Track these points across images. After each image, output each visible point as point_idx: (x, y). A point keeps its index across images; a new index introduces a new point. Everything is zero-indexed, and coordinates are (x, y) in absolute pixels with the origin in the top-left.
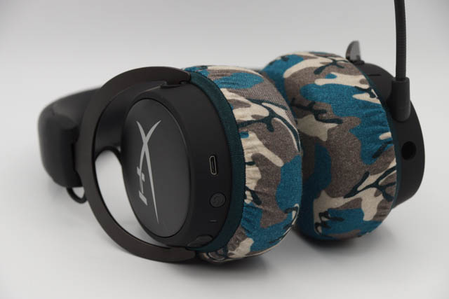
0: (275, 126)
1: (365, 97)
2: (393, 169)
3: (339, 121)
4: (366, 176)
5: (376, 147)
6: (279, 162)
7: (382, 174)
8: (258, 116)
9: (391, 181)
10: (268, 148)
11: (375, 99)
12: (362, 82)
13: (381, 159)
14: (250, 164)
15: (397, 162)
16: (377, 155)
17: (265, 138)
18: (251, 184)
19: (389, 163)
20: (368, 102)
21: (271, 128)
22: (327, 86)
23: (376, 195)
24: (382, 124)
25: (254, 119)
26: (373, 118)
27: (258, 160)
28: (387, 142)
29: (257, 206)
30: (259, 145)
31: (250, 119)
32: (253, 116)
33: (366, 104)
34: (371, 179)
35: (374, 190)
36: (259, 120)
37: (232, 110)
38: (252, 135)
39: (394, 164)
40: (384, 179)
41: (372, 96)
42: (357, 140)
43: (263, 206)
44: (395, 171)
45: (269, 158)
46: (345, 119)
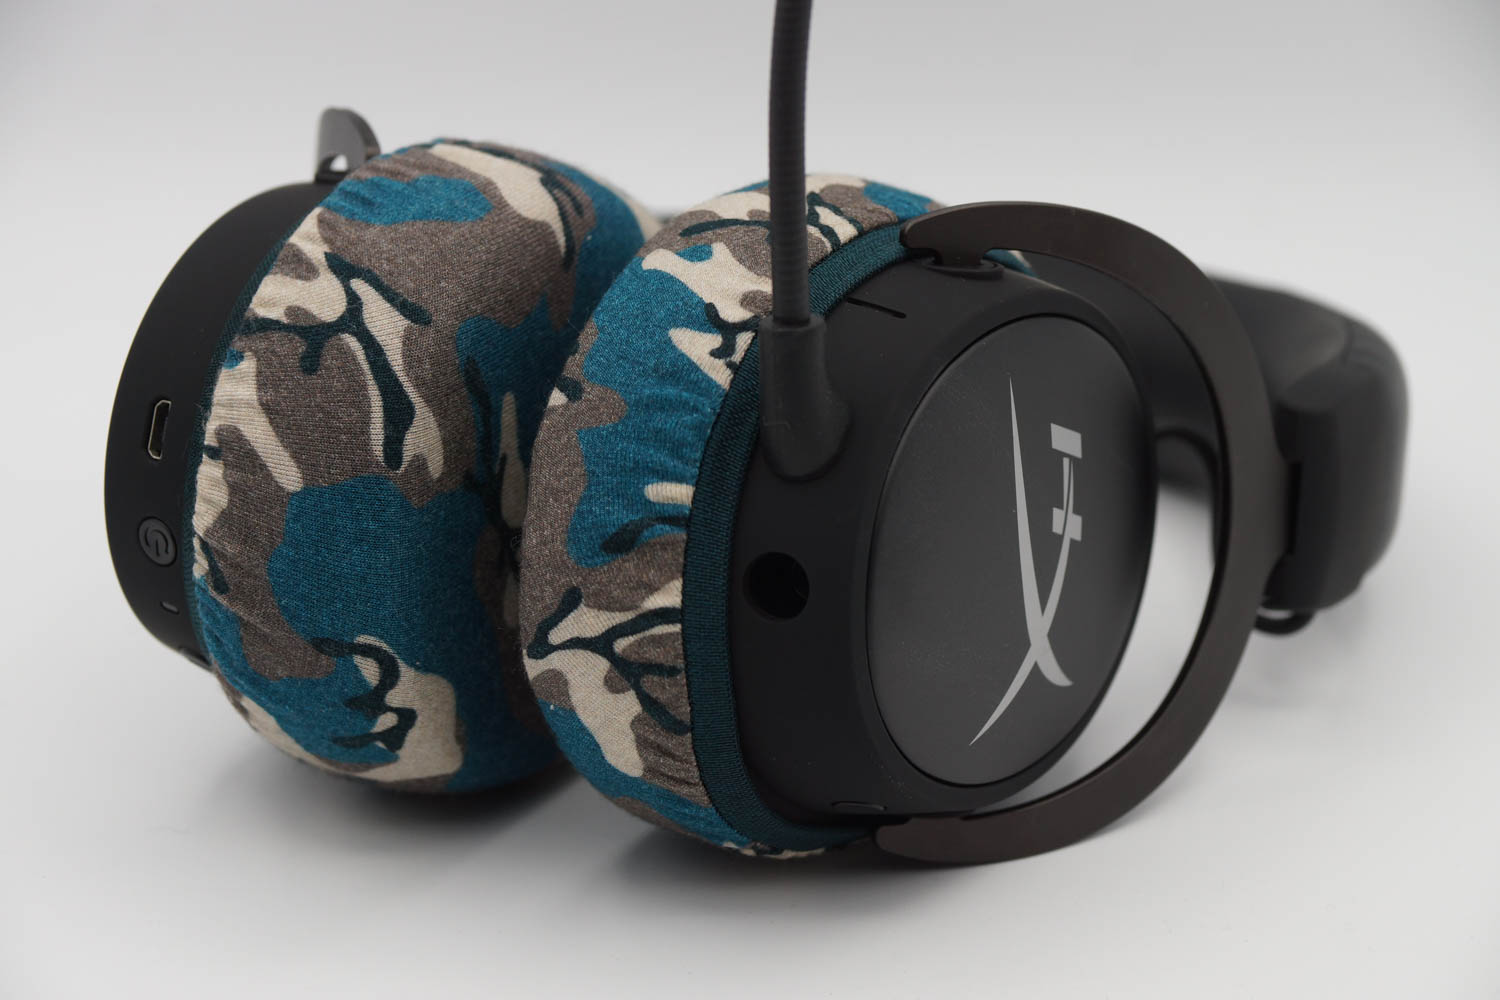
0: (329, 360)
1: (696, 345)
2: (663, 615)
4: (570, 602)
5: (620, 516)
6: (288, 474)
7: (629, 616)
8: (307, 314)
9: (654, 655)
10: (271, 422)
11: (720, 363)
13: (629, 565)
14: (214, 453)
15: (684, 593)
16: (621, 543)
17: (276, 388)
18: (202, 519)
19: (652, 589)
20: (693, 367)
21: (311, 363)
24: (676, 449)
25: (285, 320)
26: (659, 420)
27: (235, 451)
28: (669, 516)
29: (213, 593)
30: (249, 405)
31: (278, 314)
32: (292, 311)
33: (683, 371)
34: (588, 621)
36: (298, 325)
38: (248, 365)
39: (670, 596)
40: (632, 639)
41: (724, 351)
42: (578, 470)
43: (231, 600)
44: (677, 628)
45: (260, 451)
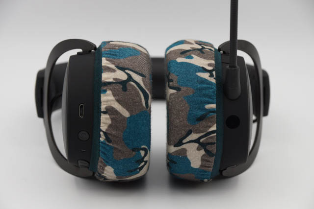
0: (129, 88)
1: (206, 76)
2: (213, 132)
3: (178, 89)
4: (189, 133)
5: (200, 113)
6: (126, 114)
7: (204, 133)
8: (119, 79)
9: (210, 141)
10: (119, 103)
11: (212, 78)
12: (210, 65)
13: (204, 123)
14: (105, 113)
15: (217, 127)
16: (201, 119)
17: (118, 96)
18: (104, 127)
19: (210, 127)
20: (206, 80)
21: (125, 89)
22: (182, 63)
23: (198, 149)
24: (210, 97)
25: (114, 81)
26: (204, 92)
27: (110, 111)
28: (211, 111)
29: (108, 143)
30: (112, 100)
31: (111, 80)
32: (114, 79)
33: (204, 81)
34: (194, 136)
35: (197, 145)
36: (118, 82)
37: (102, 73)
38: (109, 92)
39: (214, 128)
40: (205, 138)
41: (211, 76)
42: (186, 105)
43: (113, 144)
44: (215, 134)
45: (118, 110)
46: (184, 89)
